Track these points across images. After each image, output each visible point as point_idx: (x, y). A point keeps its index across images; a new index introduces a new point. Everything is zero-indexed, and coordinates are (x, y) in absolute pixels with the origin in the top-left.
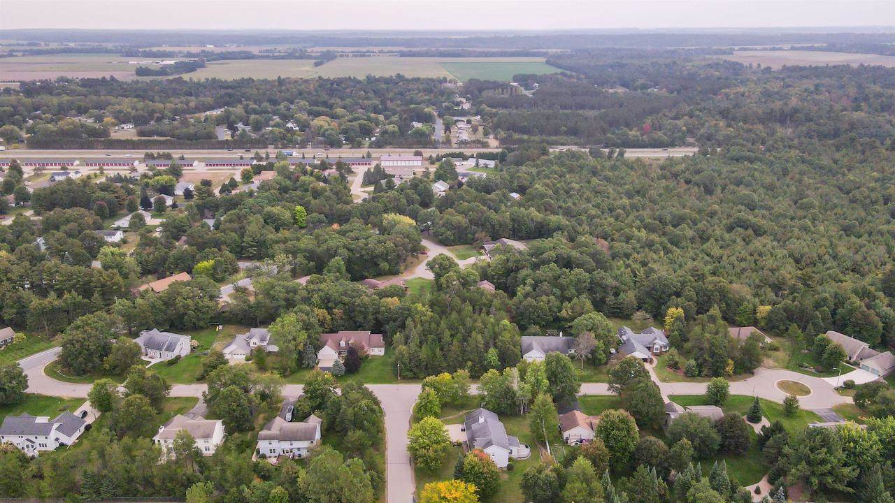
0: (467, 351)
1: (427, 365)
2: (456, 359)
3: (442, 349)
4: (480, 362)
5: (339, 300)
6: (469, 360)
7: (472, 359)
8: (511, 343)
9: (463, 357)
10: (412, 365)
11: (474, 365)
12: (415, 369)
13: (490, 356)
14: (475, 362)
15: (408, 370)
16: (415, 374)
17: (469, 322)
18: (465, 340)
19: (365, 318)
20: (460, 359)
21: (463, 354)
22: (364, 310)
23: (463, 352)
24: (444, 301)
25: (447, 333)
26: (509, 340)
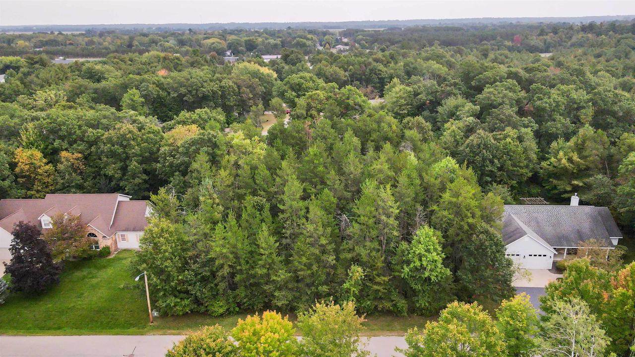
0: (350, 237)
1: (232, 275)
2: (318, 260)
3: (278, 233)
4: (389, 267)
5: (79, 132)
6: (357, 260)
7: (365, 259)
8: (478, 213)
9: (337, 252)
10: (188, 275)
11: (369, 278)
12: (195, 290)
13: (420, 249)
14: (373, 267)
15: (175, 292)
16: (197, 301)
17: (353, 165)
18: (343, 207)
19: (124, 169)
20: (331, 259)
21: (338, 245)
22: (120, 150)
23: (339, 238)
24: (298, 132)
25: (294, 187)
26: (473, 203)
